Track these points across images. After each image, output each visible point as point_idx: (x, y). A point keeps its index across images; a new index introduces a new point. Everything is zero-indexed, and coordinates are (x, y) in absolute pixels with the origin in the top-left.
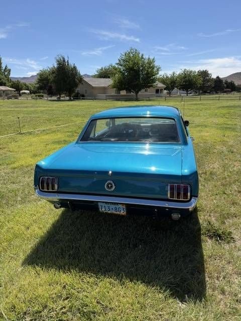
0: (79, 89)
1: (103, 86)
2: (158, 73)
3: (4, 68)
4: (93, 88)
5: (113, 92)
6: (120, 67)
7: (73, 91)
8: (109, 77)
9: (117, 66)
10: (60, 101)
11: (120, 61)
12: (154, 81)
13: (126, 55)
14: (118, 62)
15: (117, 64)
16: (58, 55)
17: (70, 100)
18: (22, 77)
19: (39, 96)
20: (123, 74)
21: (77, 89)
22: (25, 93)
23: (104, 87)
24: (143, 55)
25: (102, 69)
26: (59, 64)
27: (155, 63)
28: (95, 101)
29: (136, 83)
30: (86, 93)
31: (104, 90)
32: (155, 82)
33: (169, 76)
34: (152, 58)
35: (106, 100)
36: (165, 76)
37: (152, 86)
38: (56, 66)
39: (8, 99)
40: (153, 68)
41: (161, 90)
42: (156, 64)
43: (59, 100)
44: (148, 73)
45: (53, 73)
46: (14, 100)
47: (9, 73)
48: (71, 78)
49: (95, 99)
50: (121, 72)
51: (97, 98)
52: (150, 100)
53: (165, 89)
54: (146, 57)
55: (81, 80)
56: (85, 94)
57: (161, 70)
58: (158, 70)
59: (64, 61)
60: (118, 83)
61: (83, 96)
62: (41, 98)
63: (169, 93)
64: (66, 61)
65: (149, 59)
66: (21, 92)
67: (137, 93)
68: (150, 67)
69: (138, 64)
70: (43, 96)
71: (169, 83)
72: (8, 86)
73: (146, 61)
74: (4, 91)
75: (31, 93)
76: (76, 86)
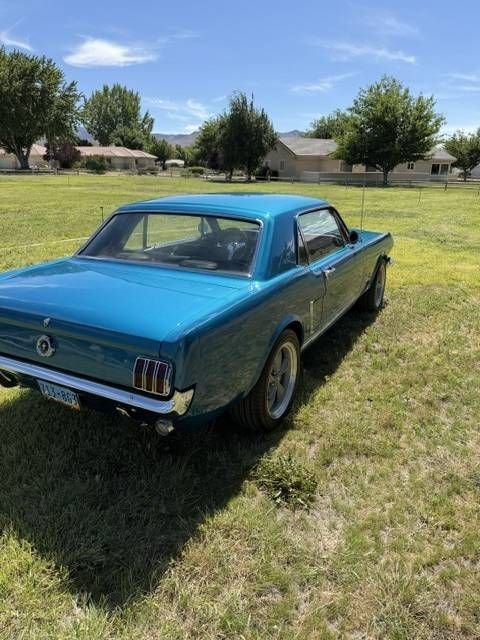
0: (269, 160)
1: (317, 154)
2: (437, 130)
3: (143, 117)
4: (296, 157)
5: (337, 167)
6: (355, 115)
7: (257, 164)
8: (330, 137)
9: (348, 114)
10: (231, 182)
11: (356, 103)
12: (427, 146)
13: (371, 91)
14: (352, 105)
15: (351, 110)
16: (235, 92)
17: (249, 181)
18: (176, 133)
19: (194, 171)
20: (362, 131)
21: (266, 160)
22: (176, 165)
23: (319, 157)
24: (407, 91)
25: (322, 121)
26: (235, 110)
27: (434, 108)
28: (296, 184)
29: (386, 150)
30: (281, 168)
31: (318, 161)
32: (428, 150)
33: (469, 137)
34: (426, 96)
35: (318, 183)
36: (458, 138)
37: (422, 158)
38: (229, 112)
39: (139, 174)
40: (428, 118)
41: (445, 168)
42: (436, 110)
43: (229, 181)
44: (414, 130)
45: (222, 126)
46: (148, 177)
47: (151, 127)
48: (254, 138)
49: (298, 181)
50: (356, 126)
51: (302, 178)
52: (411, 187)
53: (453, 165)
54: (414, 95)
55: (274, 141)
56: (280, 171)
57: (445, 123)
58: (437, 123)
59: (244, 103)
60: (348, 149)
61: (275, 173)
62: (197, 177)
63: (465, 175)
64: (248, 104)
65: (420, 99)
66: (168, 162)
67: (387, 170)
68: (420, 118)
69: (393, 110)
70: (201, 172)
71: (466, 152)
72: (146, 151)
73: (414, 104)
74: (137, 160)
75: (186, 165)
76: (263, 152)
